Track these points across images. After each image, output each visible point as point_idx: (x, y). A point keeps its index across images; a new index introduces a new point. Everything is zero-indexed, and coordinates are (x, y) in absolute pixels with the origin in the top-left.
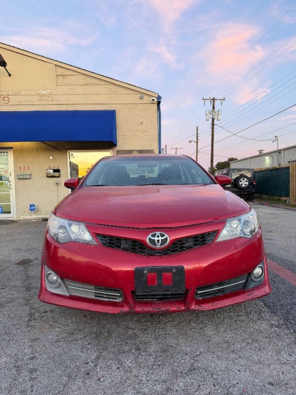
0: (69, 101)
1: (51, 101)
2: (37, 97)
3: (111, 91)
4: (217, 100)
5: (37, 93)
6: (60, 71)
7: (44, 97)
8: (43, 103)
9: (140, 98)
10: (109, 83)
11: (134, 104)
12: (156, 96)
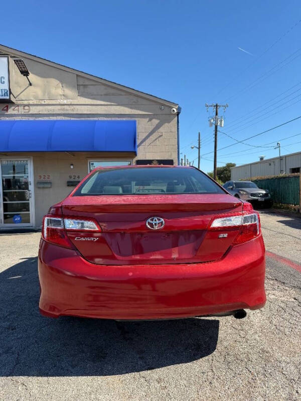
0: (90, 111)
1: (73, 110)
2: (59, 107)
3: (132, 101)
4: (220, 106)
5: (58, 103)
6: (81, 81)
7: (65, 107)
8: (64, 112)
9: (161, 109)
10: (131, 94)
11: (154, 115)
12: (177, 107)
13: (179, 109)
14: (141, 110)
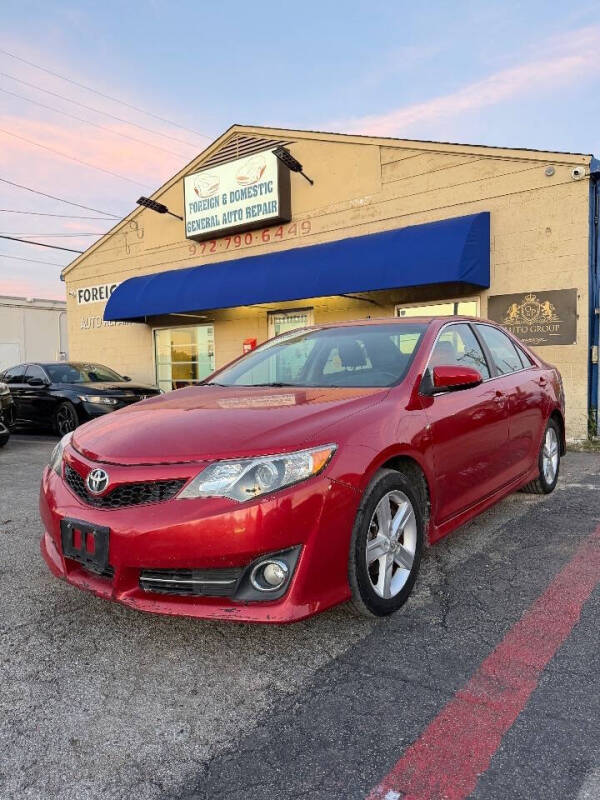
1: (373, 215)
2: (351, 214)
3: (483, 172)
5: (350, 206)
6: (388, 155)
7: (362, 212)
8: (359, 221)
9: (548, 174)
10: (479, 157)
11: (531, 191)
12: (587, 162)
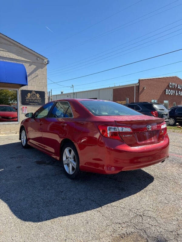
3: (18, 51)
9: (37, 59)
10: (17, 46)
11: (33, 62)
12: (47, 60)
13: (48, 61)
14: (24, 58)
